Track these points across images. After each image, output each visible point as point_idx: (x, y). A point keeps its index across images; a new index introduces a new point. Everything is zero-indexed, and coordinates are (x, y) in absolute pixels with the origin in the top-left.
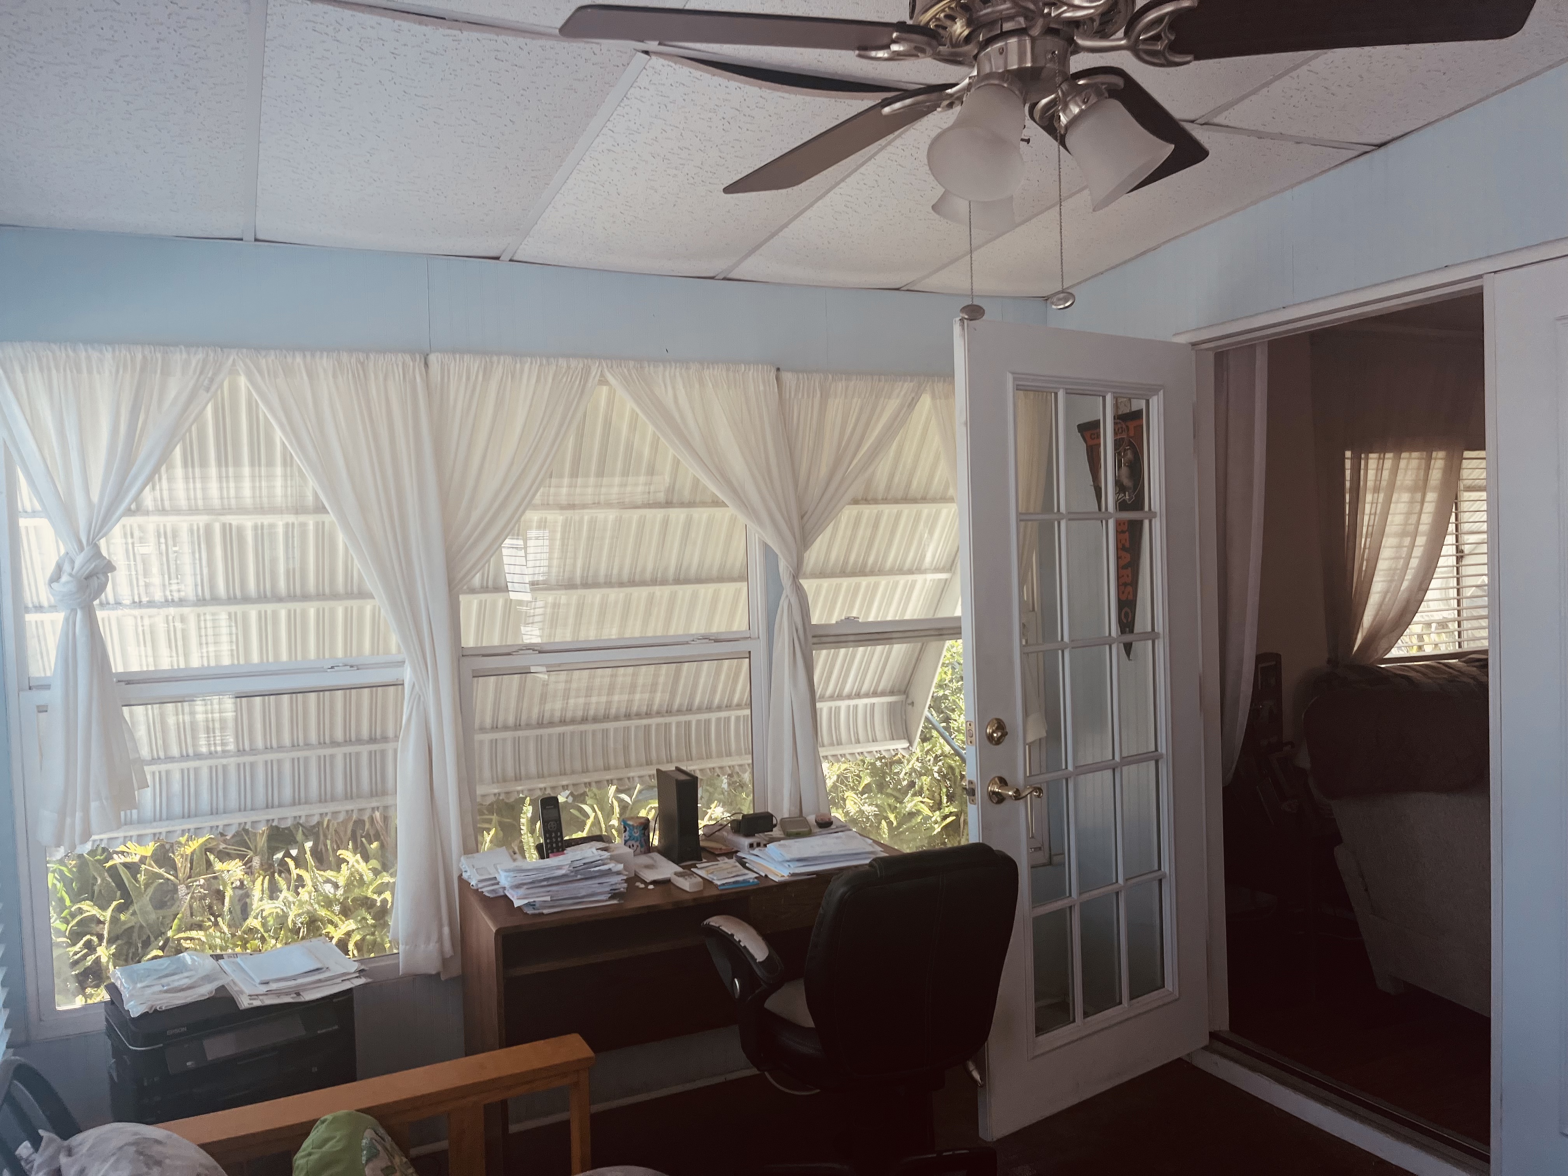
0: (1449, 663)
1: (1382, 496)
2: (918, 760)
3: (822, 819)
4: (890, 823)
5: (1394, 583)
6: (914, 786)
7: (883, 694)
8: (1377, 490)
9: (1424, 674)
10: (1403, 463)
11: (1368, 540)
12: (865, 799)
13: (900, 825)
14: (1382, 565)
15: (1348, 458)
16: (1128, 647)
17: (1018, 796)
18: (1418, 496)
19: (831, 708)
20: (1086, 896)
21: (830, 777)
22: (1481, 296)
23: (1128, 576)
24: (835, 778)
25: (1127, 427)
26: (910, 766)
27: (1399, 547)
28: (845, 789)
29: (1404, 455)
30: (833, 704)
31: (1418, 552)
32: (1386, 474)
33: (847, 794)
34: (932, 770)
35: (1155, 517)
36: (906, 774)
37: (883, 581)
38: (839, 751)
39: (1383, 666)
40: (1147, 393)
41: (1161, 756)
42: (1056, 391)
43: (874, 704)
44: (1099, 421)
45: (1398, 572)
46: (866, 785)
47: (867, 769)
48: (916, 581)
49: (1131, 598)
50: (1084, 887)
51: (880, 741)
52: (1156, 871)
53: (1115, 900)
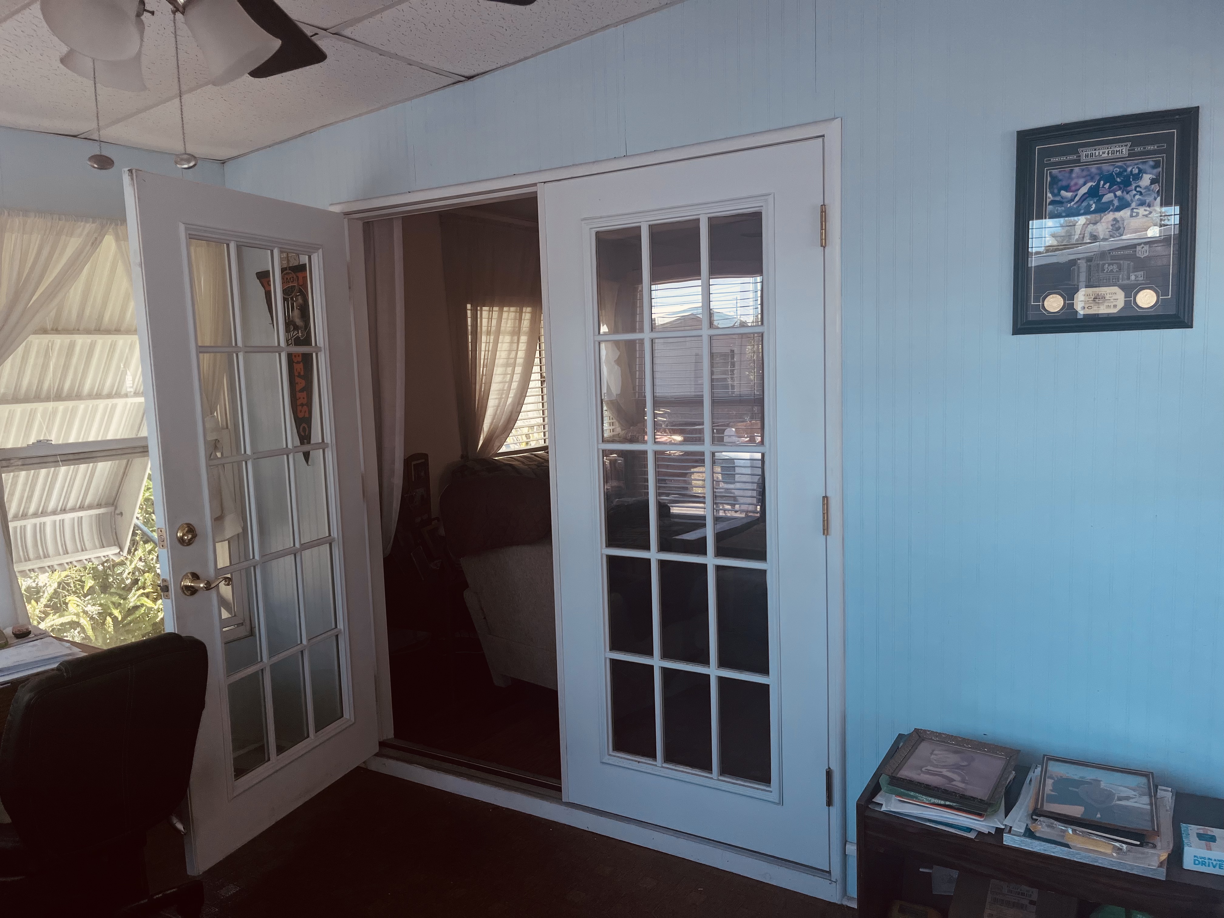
0: (538, 454)
1: (492, 337)
2: (140, 559)
3: (19, 630)
4: (115, 619)
5: (503, 400)
6: (137, 583)
7: (90, 507)
8: (488, 333)
9: (523, 463)
10: (505, 315)
11: (485, 369)
12: (88, 600)
13: (124, 618)
14: (495, 387)
15: (469, 310)
16: (307, 456)
17: (208, 587)
18: (516, 338)
19: (35, 525)
20: (275, 659)
21: (50, 585)
22: (536, 198)
23: (304, 398)
24: (55, 585)
25: (297, 276)
26: (133, 566)
27: (505, 374)
28: (67, 594)
29: (505, 309)
30: (37, 521)
31: (517, 378)
32: (494, 322)
33: (68, 598)
34: (155, 567)
35: (321, 351)
36: (129, 574)
37: (82, 406)
38: (46, 563)
39: (496, 458)
40: (310, 250)
41: (334, 539)
42: (228, 242)
43: (82, 517)
44: (269, 271)
45: (505, 392)
46: (90, 587)
47: (88, 574)
48: (116, 404)
49: (307, 415)
50: (272, 652)
51: (89, 550)
52: (333, 629)
53: (300, 657)
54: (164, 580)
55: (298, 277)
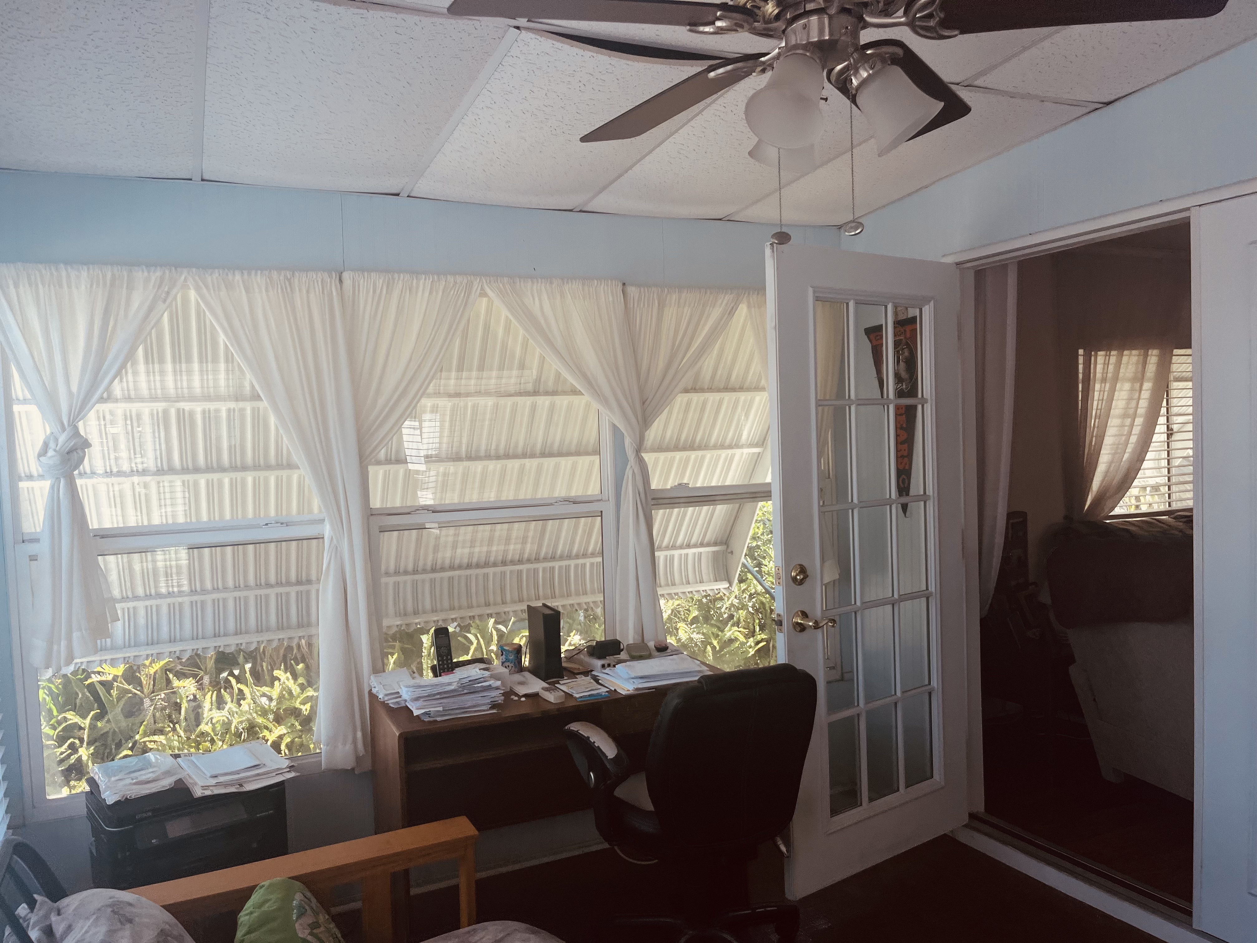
0: (1163, 519)
1: (1108, 385)
2: (736, 597)
3: (659, 645)
4: (714, 648)
5: (1118, 455)
6: (733, 619)
7: (708, 545)
8: (1104, 380)
9: (1140, 528)
10: (1125, 359)
11: (1097, 420)
12: (694, 628)
13: (722, 649)
14: (1108, 441)
15: (1081, 355)
16: (905, 507)
17: (816, 626)
18: (1137, 385)
19: (666, 556)
20: (872, 706)
21: (665, 611)
22: (1188, 224)
23: (905, 450)
24: (669, 612)
26: (730, 602)
27: (1122, 426)
28: (677, 620)
29: (1126, 352)
30: (668, 553)
31: (1136, 430)
32: (1111, 368)
33: (679, 625)
34: (747, 605)
35: (927, 403)
36: (726, 609)
37: (708, 454)
38: (673, 590)
39: (1108, 522)
40: (920, 303)
41: (931, 594)
42: (847, 302)
43: (701, 553)
44: (882, 325)
45: (1120, 446)
46: (694, 617)
47: (695, 605)
48: (735, 454)
49: (907, 467)
50: (869, 698)
51: (706, 582)
52: (926, 685)
53: (893, 709)
54: (779, 615)
55: (905, 331)
